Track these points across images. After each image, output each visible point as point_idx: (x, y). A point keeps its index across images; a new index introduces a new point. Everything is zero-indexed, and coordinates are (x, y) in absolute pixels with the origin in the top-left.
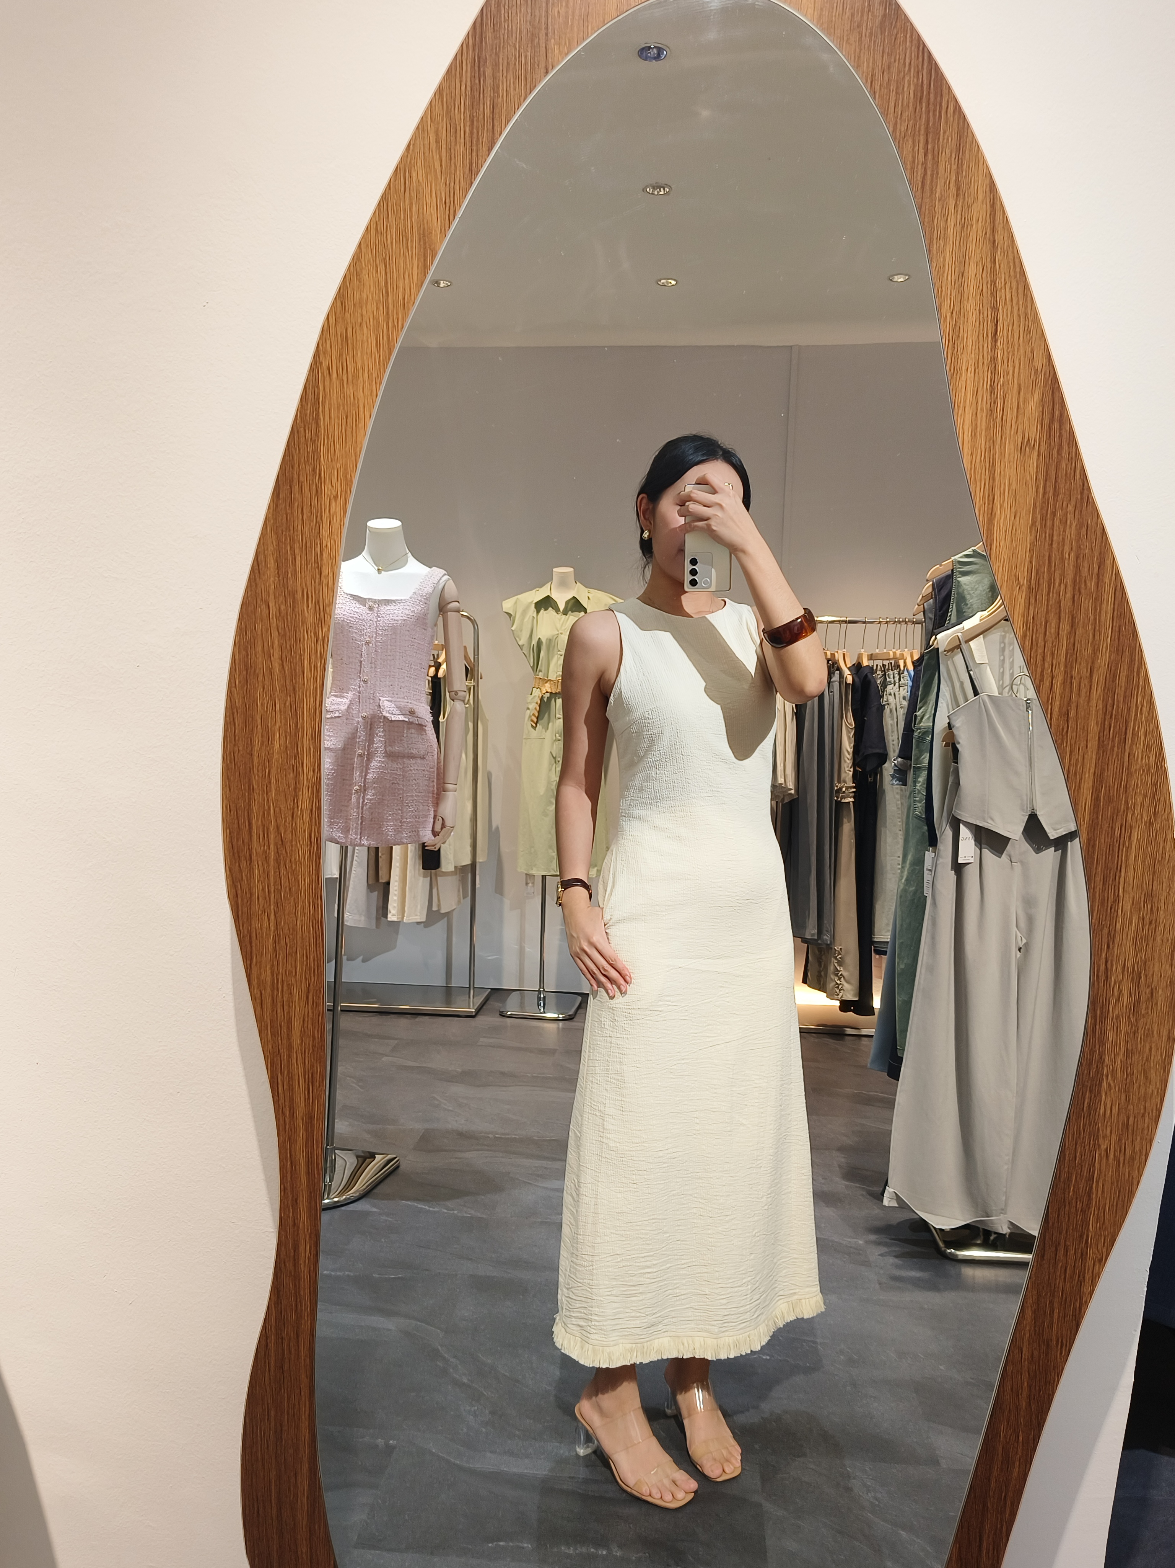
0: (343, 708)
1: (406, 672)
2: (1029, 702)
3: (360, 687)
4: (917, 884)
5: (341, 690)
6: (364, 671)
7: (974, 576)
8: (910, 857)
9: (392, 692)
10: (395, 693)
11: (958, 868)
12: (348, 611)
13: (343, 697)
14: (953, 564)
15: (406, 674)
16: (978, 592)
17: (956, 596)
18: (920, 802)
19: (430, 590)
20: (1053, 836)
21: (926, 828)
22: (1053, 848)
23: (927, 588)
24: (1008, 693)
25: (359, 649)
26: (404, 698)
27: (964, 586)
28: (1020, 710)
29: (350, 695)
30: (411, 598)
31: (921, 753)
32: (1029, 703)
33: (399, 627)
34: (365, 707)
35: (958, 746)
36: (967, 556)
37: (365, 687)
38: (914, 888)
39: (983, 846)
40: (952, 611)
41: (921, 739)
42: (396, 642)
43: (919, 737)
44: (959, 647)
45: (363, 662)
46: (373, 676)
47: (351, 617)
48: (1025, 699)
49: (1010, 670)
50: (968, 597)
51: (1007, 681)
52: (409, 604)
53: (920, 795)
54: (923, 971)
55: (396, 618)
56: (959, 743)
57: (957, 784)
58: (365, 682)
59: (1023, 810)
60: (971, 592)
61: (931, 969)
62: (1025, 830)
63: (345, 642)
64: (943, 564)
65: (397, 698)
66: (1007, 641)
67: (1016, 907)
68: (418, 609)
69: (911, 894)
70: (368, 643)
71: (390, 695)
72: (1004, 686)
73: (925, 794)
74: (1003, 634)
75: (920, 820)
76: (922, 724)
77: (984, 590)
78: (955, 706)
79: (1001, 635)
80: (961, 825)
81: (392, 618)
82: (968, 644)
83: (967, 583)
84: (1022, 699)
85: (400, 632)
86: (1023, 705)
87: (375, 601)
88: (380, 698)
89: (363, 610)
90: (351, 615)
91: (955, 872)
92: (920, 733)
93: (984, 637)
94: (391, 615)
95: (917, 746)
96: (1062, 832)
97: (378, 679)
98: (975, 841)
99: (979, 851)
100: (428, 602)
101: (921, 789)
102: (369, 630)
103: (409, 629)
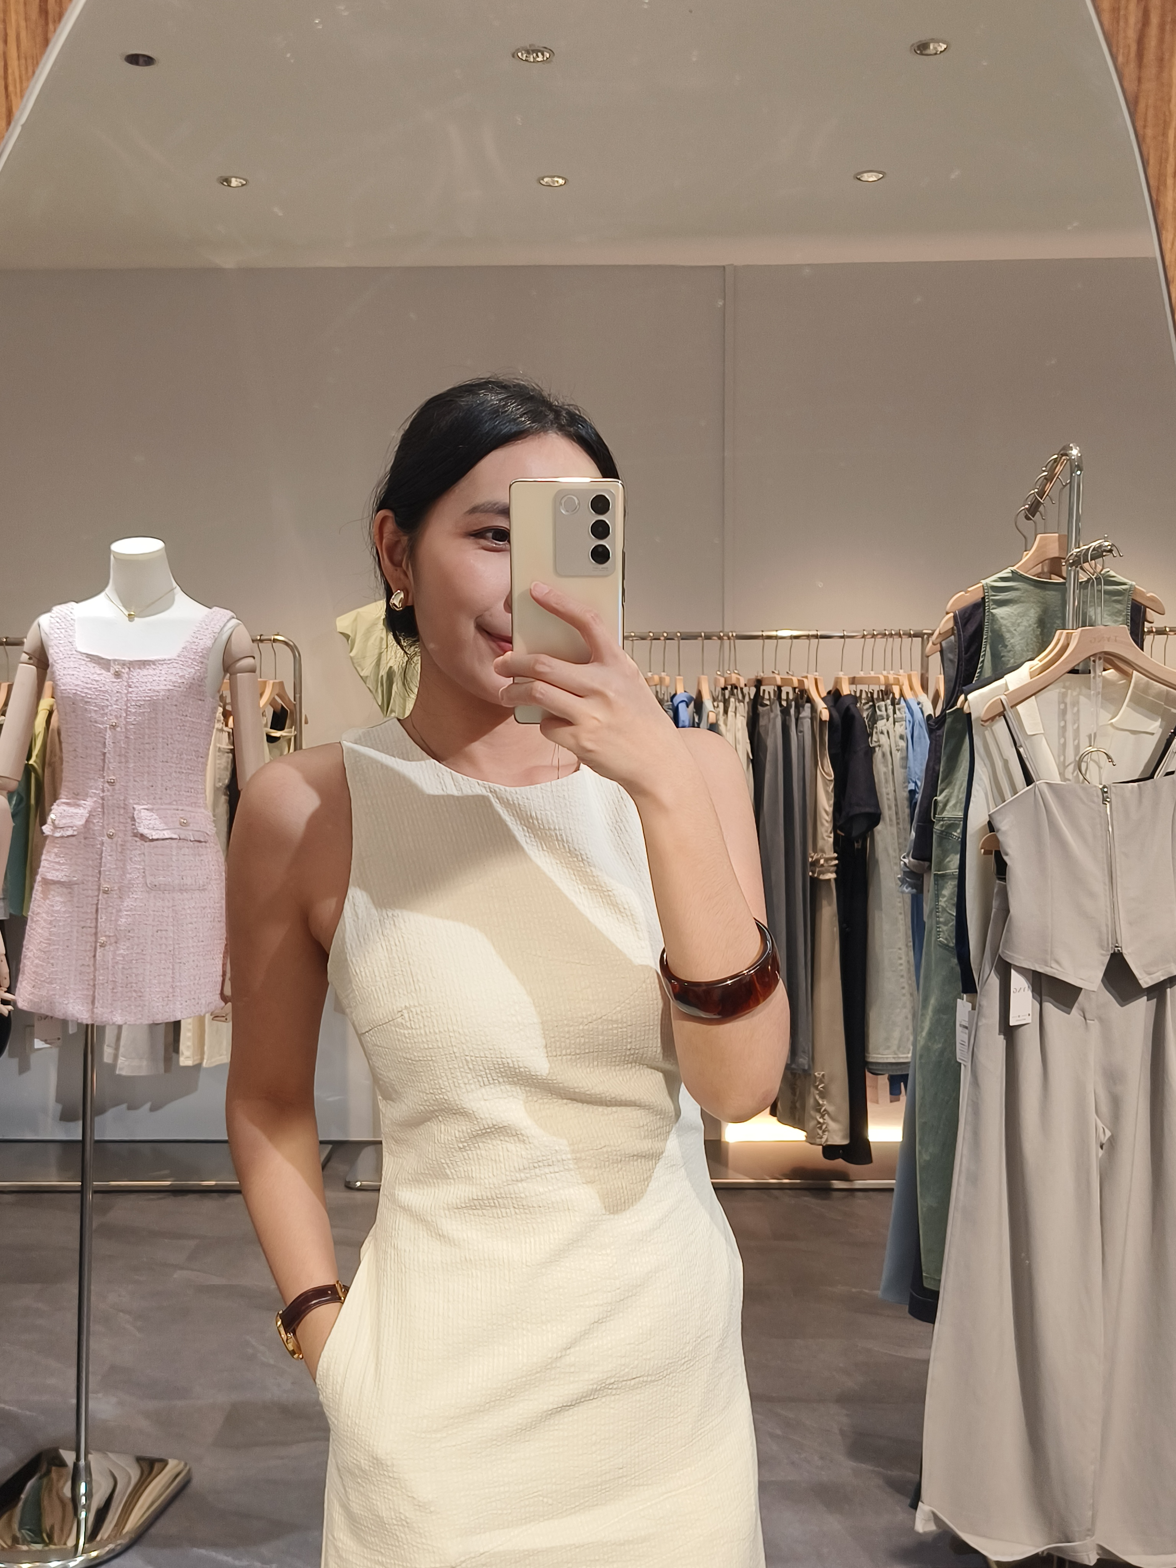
0: (80, 822)
1: (174, 765)
2: (1105, 790)
3: (103, 791)
4: (945, 1041)
5: (77, 796)
6: (109, 768)
7: (1015, 607)
8: (933, 1001)
9: (152, 797)
10: (157, 797)
11: (1009, 1032)
12: (83, 679)
13: (79, 805)
14: (984, 589)
15: (174, 769)
16: (1022, 628)
17: (990, 634)
18: (945, 924)
19: (209, 643)
20: (1146, 982)
21: (955, 961)
22: (1145, 998)
23: (946, 623)
24: (1073, 773)
25: (101, 735)
26: (170, 804)
27: (1001, 621)
28: (1093, 802)
29: (89, 803)
30: (178, 656)
31: (945, 854)
32: (1106, 792)
33: (161, 702)
34: (112, 820)
35: (1005, 858)
36: (1003, 579)
37: (111, 790)
38: (940, 1046)
39: (1044, 998)
40: (984, 655)
41: (945, 834)
42: (156, 723)
43: (942, 831)
44: (1002, 714)
45: (107, 755)
46: (123, 775)
47: (87, 688)
48: (1101, 787)
49: (1074, 740)
50: (1007, 635)
51: (1071, 757)
52: (176, 665)
53: (946, 914)
54: (963, 1181)
55: (157, 688)
56: (1007, 854)
57: (1005, 910)
58: (112, 784)
59: (1102, 947)
60: (1012, 629)
61: (974, 1179)
62: (1106, 974)
63: (80, 726)
64: (969, 589)
65: (161, 804)
66: (1068, 700)
67: (1094, 1085)
68: (189, 672)
69: (937, 1054)
70: (113, 727)
71: (150, 801)
72: (1067, 764)
73: (955, 914)
74: (1064, 690)
75: (947, 950)
76: (945, 814)
77: (1030, 626)
78: (999, 800)
79: (1059, 693)
80: (1013, 971)
81: (149, 688)
82: (1014, 708)
83: (1006, 617)
84: (1096, 786)
85: (164, 708)
86: (1098, 796)
87: (123, 664)
88: (135, 806)
89: (106, 677)
90: (87, 686)
91: (1004, 1035)
92: (942, 826)
93: (1036, 698)
94: (148, 684)
95: (940, 844)
96: (1160, 976)
97: (132, 778)
98: (1033, 991)
99: (1038, 1006)
100: (205, 661)
101: (947, 906)
102: (115, 706)
103: (175, 703)
